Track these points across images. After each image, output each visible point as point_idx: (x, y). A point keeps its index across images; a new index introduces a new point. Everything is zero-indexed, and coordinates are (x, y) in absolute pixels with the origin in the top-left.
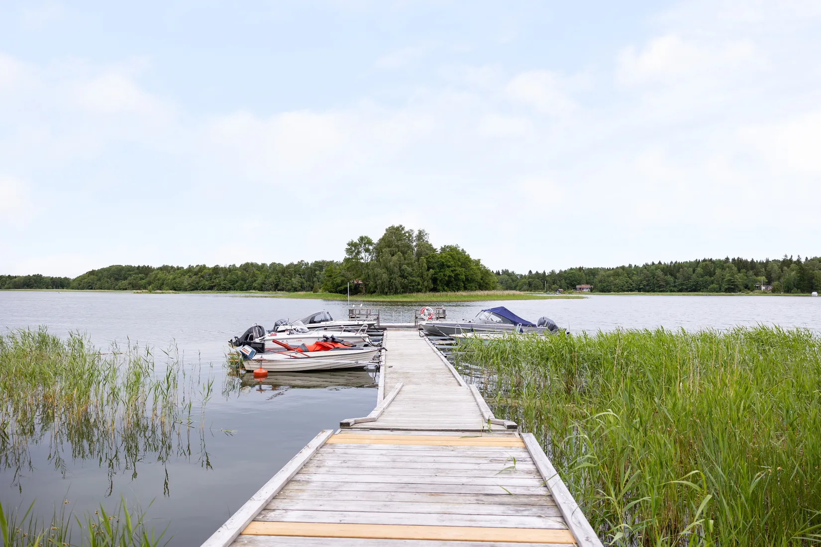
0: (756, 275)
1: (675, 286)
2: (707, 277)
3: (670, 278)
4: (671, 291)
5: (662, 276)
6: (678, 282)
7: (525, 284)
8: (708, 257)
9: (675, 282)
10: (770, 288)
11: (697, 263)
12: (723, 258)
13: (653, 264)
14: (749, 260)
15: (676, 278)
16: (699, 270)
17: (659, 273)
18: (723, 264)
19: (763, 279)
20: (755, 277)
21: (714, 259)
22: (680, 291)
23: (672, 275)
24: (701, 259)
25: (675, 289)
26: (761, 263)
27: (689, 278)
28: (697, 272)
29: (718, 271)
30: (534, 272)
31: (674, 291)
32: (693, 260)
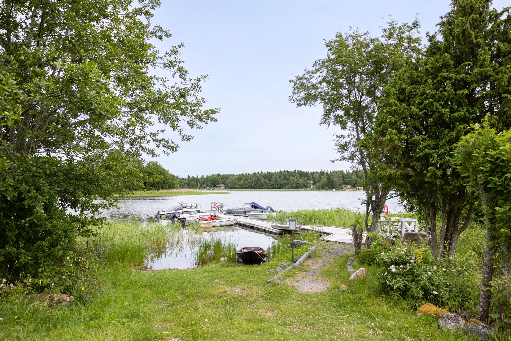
0: (309, 179)
1: (270, 186)
2: (286, 181)
3: (268, 181)
4: (268, 188)
5: (264, 180)
6: (272, 183)
7: (186, 184)
8: (286, 170)
9: (270, 183)
10: (315, 187)
11: (281, 172)
12: (293, 170)
13: (258, 173)
14: (305, 172)
15: (270, 181)
16: (282, 177)
17: (262, 178)
18: (293, 174)
19: (312, 182)
20: (307, 181)
21: (289, 171)
22: (273, 188)
23: (268, 179)
24: (283, 170)
25: (270, 187)
26: (311, 173)
27: (277, 181)
28: (281, 178)
29: (291, 178)
30: (191, 177)
31: (269, 188)
32: (279, 171)
